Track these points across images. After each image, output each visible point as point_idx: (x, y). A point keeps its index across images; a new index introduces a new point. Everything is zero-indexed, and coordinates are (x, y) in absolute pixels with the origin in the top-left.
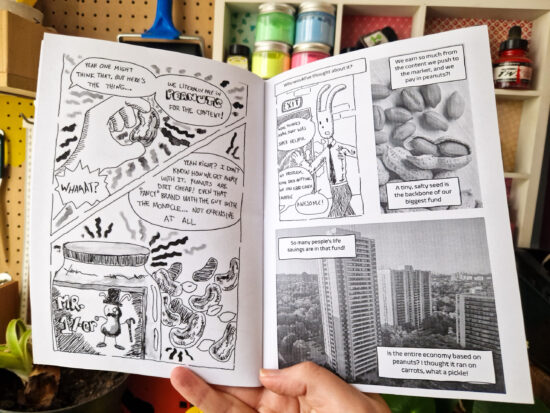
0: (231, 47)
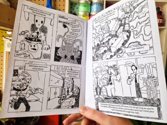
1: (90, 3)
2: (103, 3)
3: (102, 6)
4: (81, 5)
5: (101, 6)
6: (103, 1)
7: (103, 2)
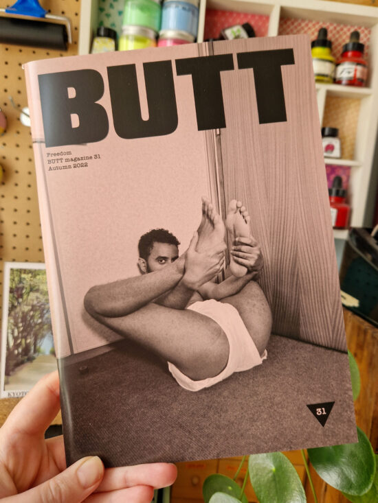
0: (99, 30)
3: (196, 12)
4: (130, 4)
7: (197, 0)
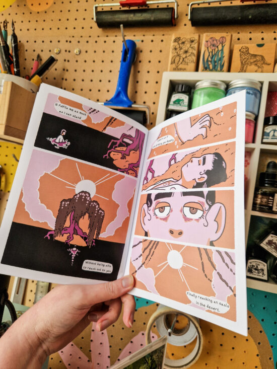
1: (223, 87)
2: (259, 89)
3: (258, 95)
4: (199, 92)
5: (253, 96)
6: (262, 83)
7: (260, 85)
